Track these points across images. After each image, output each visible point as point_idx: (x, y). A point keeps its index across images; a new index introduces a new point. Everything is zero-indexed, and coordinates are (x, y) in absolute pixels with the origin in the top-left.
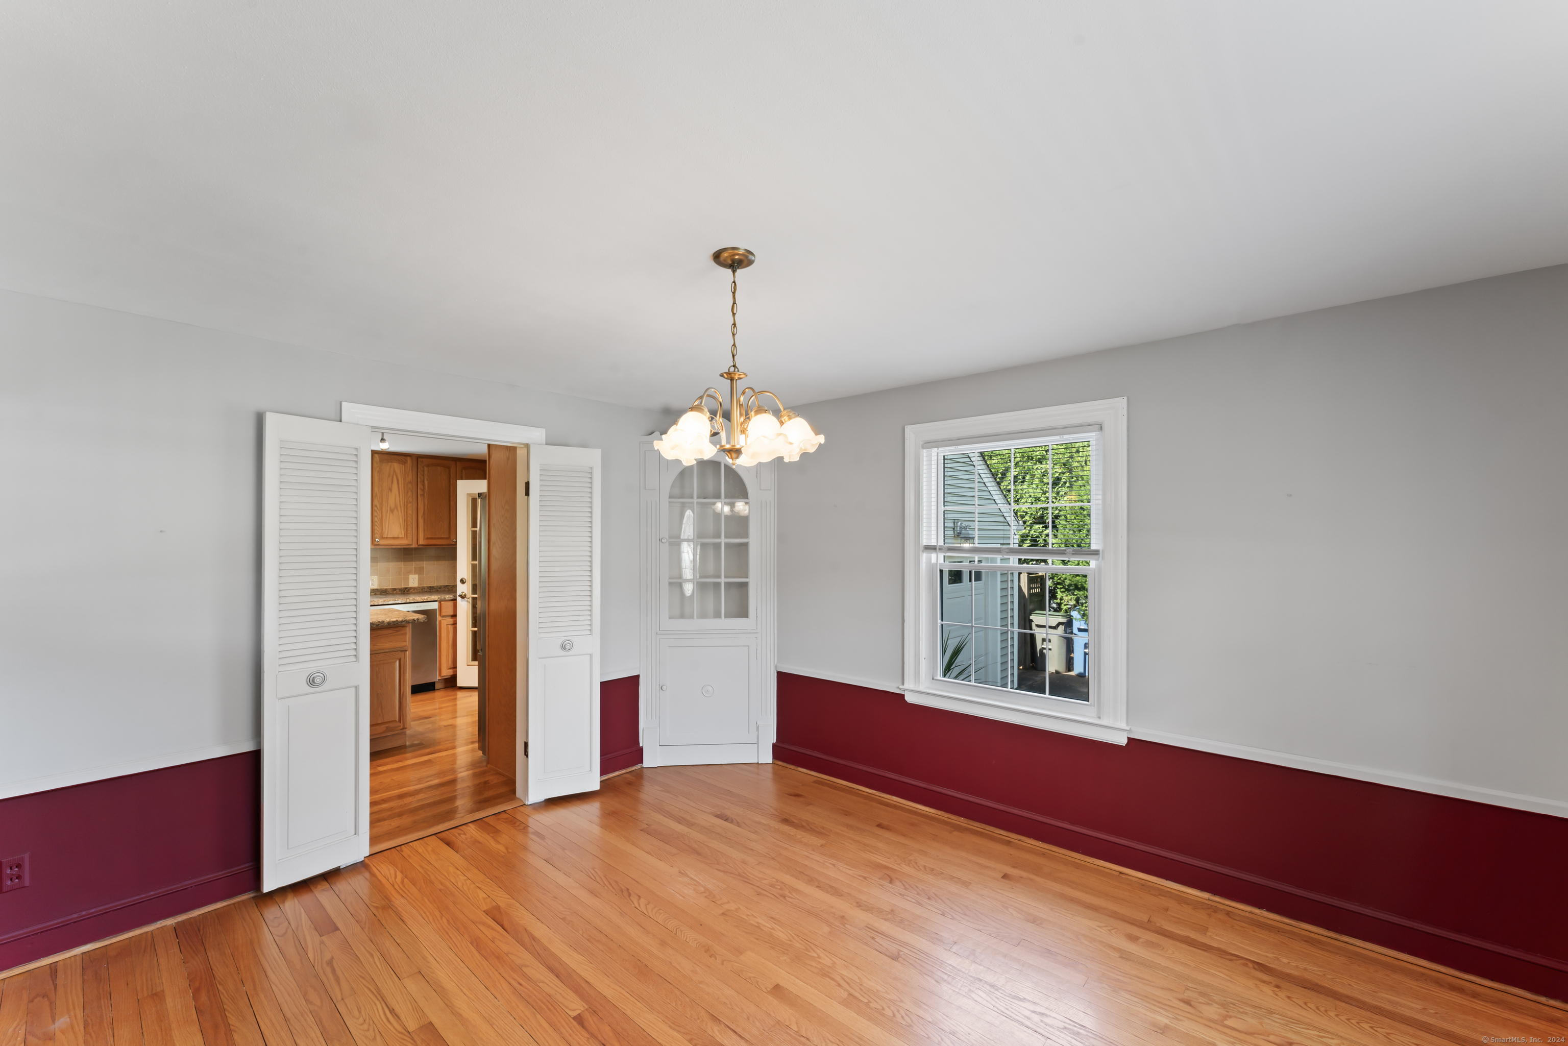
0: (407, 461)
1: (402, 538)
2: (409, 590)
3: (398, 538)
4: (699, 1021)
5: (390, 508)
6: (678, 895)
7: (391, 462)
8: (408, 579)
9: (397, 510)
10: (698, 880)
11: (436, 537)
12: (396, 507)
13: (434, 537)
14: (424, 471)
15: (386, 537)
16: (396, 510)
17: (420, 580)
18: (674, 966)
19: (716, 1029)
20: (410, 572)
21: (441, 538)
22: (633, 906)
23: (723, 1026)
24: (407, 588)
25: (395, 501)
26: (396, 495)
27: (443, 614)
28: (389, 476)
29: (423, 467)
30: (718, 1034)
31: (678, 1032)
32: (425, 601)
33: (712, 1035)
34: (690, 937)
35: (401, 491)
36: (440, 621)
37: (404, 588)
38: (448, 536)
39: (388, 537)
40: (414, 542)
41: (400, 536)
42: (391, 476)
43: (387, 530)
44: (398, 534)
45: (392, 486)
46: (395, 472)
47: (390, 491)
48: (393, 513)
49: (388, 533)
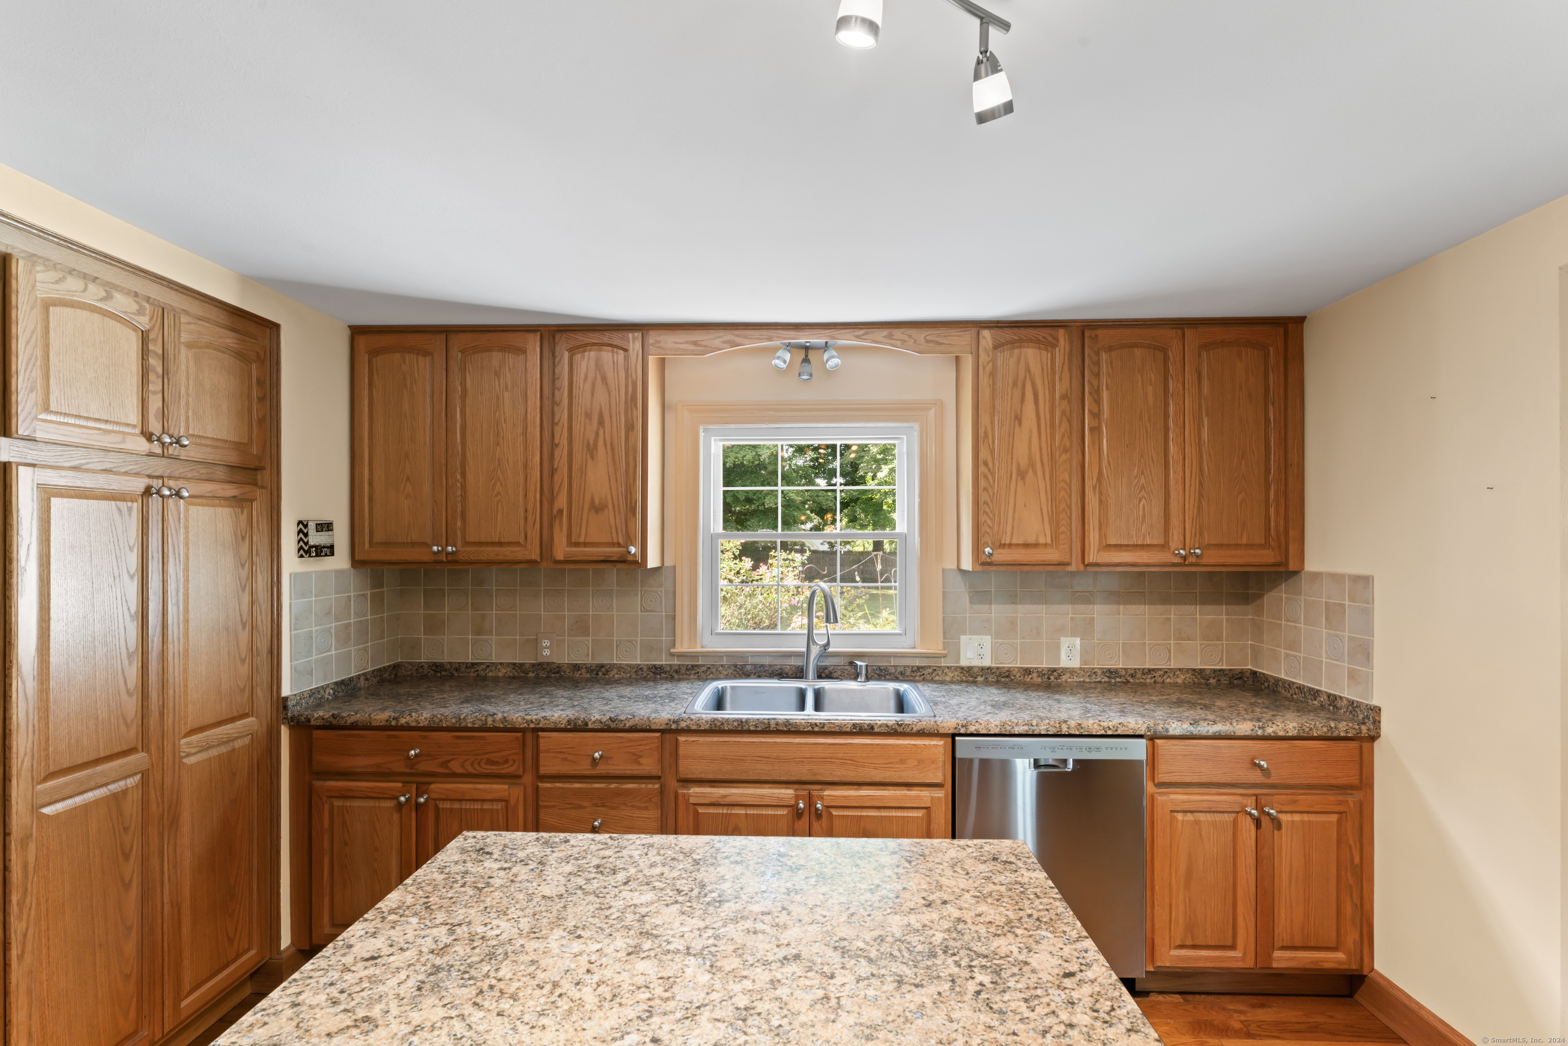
0: (1058, 340)
1: (1046, 545)
2: (1060, 676)
3: (1036, 545)
5: (1019, 466)
7: (1020, 347)
8: (1058, 647)
9: (1035, 473)
11: (1131, 543)
12: (1032, 464)
13: (1125, 542)
14: (1098, 364)
15: (1007, 542)
16: (1031, 471)
17: (1084, 652)
20: (1061, 631)
21: (1142, 547)
24: (1054, 670)
25: (1030, 449)
26: (1031, 432)
27: (1162, 777)
28: (1015, 384)
29: (1098, 354)
32: (1109, 733)
35: (1042, 421)
36: (1152, 797)
37: (1048, 670)
38: (1162, 542)
39: (1014, 541)
40: (1074, 558)
41: (1042, 541)
42: (1020, 384)
43: (1013, 528)
44: (1037, 536)
45: (1021, 410)
46: (1029, 371)
47: (1017, 422)
48: (1023, 479)
49: (1012, 534)
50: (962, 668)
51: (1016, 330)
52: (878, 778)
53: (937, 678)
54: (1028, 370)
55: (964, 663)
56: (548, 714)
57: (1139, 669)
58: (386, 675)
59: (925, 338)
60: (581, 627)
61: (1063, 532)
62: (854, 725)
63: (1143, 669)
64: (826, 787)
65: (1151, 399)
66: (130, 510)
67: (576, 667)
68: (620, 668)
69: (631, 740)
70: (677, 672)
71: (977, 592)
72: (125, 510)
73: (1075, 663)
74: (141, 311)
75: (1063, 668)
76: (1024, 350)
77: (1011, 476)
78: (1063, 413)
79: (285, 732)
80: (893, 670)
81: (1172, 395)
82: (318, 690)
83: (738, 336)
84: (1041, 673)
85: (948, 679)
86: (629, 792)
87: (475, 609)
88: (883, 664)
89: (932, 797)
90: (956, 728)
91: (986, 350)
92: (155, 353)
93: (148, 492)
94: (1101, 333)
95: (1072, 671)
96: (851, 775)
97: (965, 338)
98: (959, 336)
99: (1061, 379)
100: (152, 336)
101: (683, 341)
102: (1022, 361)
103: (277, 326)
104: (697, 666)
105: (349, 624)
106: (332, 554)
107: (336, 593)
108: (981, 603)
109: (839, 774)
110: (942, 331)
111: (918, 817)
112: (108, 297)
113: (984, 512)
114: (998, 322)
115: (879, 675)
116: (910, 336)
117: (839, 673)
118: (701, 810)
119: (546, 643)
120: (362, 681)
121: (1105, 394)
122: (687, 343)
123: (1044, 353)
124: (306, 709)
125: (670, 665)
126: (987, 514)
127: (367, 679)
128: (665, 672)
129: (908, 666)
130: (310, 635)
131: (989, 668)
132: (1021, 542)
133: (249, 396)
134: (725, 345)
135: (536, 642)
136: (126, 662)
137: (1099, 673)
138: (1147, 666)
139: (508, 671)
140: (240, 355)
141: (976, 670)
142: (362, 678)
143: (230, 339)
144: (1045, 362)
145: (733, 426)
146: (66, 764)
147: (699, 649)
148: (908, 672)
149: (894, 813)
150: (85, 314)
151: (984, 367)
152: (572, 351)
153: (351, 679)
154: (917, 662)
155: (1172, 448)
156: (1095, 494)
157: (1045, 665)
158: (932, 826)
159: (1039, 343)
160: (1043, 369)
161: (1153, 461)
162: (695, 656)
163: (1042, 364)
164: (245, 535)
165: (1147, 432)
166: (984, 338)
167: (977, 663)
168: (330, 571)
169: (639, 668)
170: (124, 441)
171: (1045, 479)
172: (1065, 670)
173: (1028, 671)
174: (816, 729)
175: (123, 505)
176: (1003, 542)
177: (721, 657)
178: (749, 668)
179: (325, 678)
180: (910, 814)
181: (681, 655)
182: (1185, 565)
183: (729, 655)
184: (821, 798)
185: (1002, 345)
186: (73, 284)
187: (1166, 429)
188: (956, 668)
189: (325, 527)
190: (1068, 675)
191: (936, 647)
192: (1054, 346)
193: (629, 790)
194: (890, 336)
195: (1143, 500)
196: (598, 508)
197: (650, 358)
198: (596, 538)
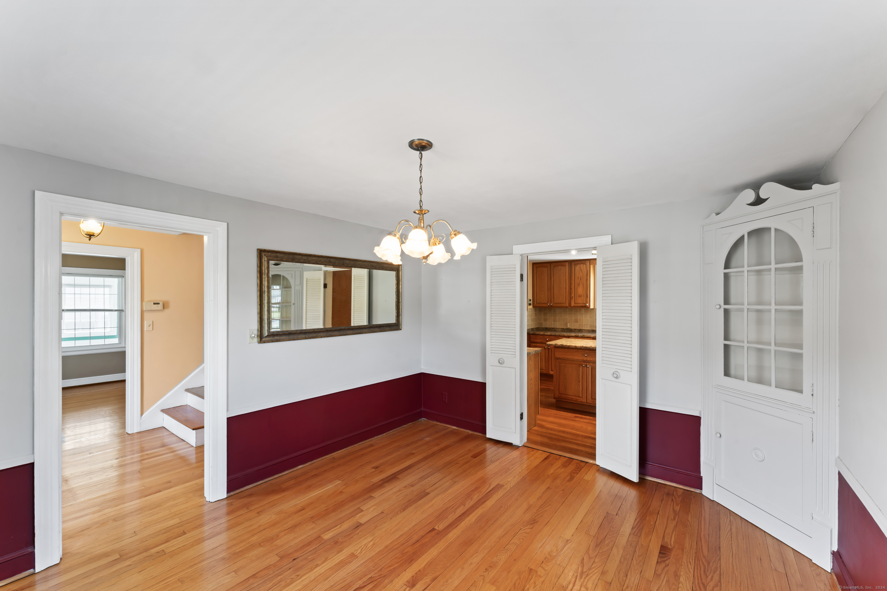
4: (433, 572)
6: (542, 544)
10: (564, 550)
18: (474, 555)
19: (428, 580)
22: (522, 528)
23: (430, 583)
30: (424, 581)
31: (426, 565)
33: (424, 579)
34: (502, 557)
60: (576, 321)
67: (575, 329)
68: (585, 330)
135: (567, 324)
139: (561, 330)
152: (575, 265)
169: (589, 330)
196: (580, 296)
197: (591, 266)
198: (579, 302)
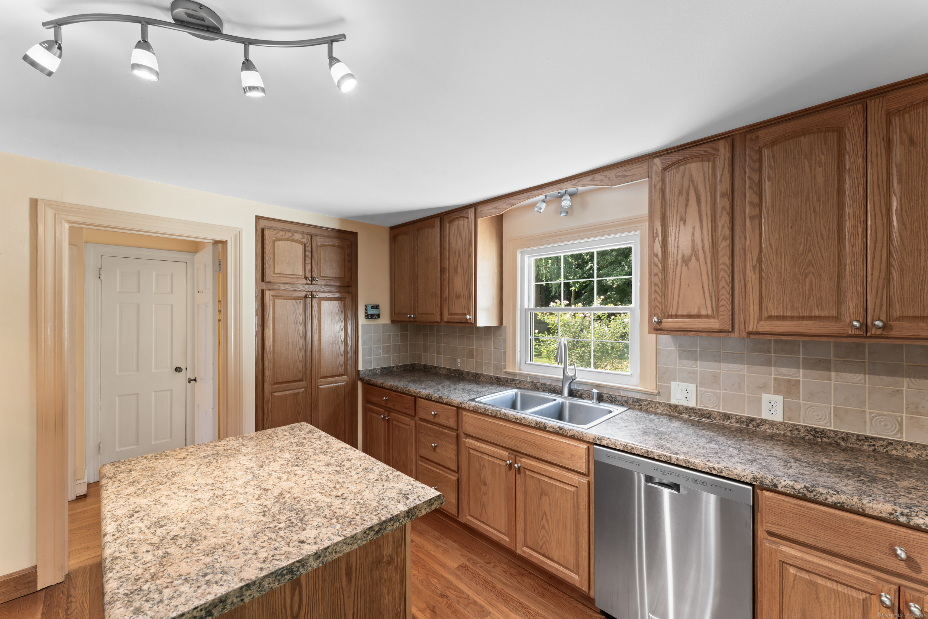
0: (718, 151)
1: (708, 316)
2: (758, 425)
3: (699, 316)
5: (683, 256)
7: (685, 164)
8: (759, 401)
9: (698, 259)
11: (796, 314)
12: (695, 253)
13: (790, 314)
14: (759, 160)
15: (674, 313)
16: (693, 258)
17: (787, 409)
20: (764, 388)
21: (810, 318)
24: (753, 420)
25: (693, 241)
26: (694, 228)
27: (769, 527)
28: (680, 193)
29: (759, 152)
32: (714, 472)
35: (703, 218)
37: (748, 418)
38: (834, 313)
39: (679, 313)
40: (737, 326)
41: (703, 312)
42: (684, 192)
43: (678, 303)
44: (699, 308)
45: (686, 212)
46: (693, 181)
47: (682, 222)
48: (687, 265)
49: (678, 307)
50: (670, 405)
51: (681, 152)
52: (548, 459)
53: (651, 409)
54: (691, 180)
55: (673, 401)
56: (421, 390)
57: (853, 435)
58: (408, 368)
59: (615, 175)
60: (471, 355)
61: (723, 306)
62: (536, 423)
63: (858, 436)
64: (524, 456)
65: (820, 180)
66: (300, 302)
67: (468, 373)
68: (484, 376)
69: (446, 409)
70: (506, 382)
71: (684, 351)
72: (298, 303)
73: (778, 417)
74: (303, 238)
75: (762, 419)
76: (688, 166)
77: (677, 264)
78: (723, 208)
79: (360, 384)
80: (620, 399)
81: (849, 171)
82: (373, 370)
83: (514, 199)
84: (739, 420)
85: (659, 411)
86: (445, 434)
87: (437, 343)
88: (614, 393)
89: (579, 481)
90: (594, 439)
91: (656, 173)
92: (308, 250)
93: (306, 297)
94: (761, 133)
95: (772, 424)
96: (535, 454)
97: (643, 168)
98: (639, 167)
99: (721, 182)
100: (307, 245)
101: (490, 208)
102: (687, 173)
103: (356, 234)
104: (515, 380)
105: (390, 346)
106: (379, 317)
107: (383, 333)
108: (688, 359)
109: (528, 451)
110: (628, 167)
111: (571, 491)
112: (293, 235)
113: (655, 291)
114: (667, 150)
115: (611, 400)
116: (606, 176)
117: (586, 395)
118: (471, 451)
119: (459, 361)
120: (395, 369)
121: (767, 185)
122: (493, 208)
123: (706, 164)
124: (368, 376)
125: (504, 378)
126: (658, 293)
127: (397, 368)
128: (502, 381)
129: (630, 398)
130: (370, 349)
131: (692, 409)
132: (685, 313)
133: (344, 260)
134: (509, 206)
135: (455, 360)
136: (299, 352)
137: (802, 430)
138: (868, 434)
139: (444, 372)
140: (340, 247)
141: (681, 408)
142: (395, 368)
143: (336, 242)
144: (706, 171)
145: (532, 248)
146: (280, 381)
147: (517, 371)
148: (630, 401)
149: (557, 484)
150: (285, 242)
151: (655, 186)
152: (450, 223)
153: (389, 367)
154: (639, 396)
155: (849, 223)
156: (755, 273)
157: (746, 414)
158: (579, 500)
159: (701, 158)
160: (704, 177)
161: (822, 238)
162: (515, 374)
163: (704, 173)
164: (344, 311)
165: (815, 211)
166: (656, 165)
167: (683, 403)
168: (381, 324)
169: (491, 377)
170: (298, 281)
171: (706, 264)
172: (764, 422)
173: (727, 417)
174: (518, 421)
175: (298, 301)
176: (670, 313)
177: (527, 377)
178: (538, 384)
179: (378, 365)
180: (567, 488)
181: (509, 373)
182: (867, 337)
183: (531, 376)
184: (520, 462)
185: (670, 166)
186: (282, 233)
187: (841, 206)
188: (665, 404)
189: (376, 307)
190: (768, 426)
191: (651, 388)
192: (715, 156)
193: (445, 433)
194: (593, 180)
195: (810, 276)
196: (458, 297)
197: (478, 220)
198: (457, 311)
